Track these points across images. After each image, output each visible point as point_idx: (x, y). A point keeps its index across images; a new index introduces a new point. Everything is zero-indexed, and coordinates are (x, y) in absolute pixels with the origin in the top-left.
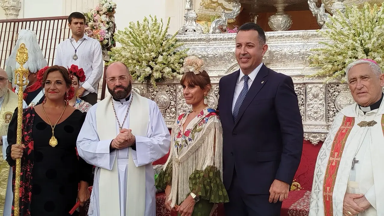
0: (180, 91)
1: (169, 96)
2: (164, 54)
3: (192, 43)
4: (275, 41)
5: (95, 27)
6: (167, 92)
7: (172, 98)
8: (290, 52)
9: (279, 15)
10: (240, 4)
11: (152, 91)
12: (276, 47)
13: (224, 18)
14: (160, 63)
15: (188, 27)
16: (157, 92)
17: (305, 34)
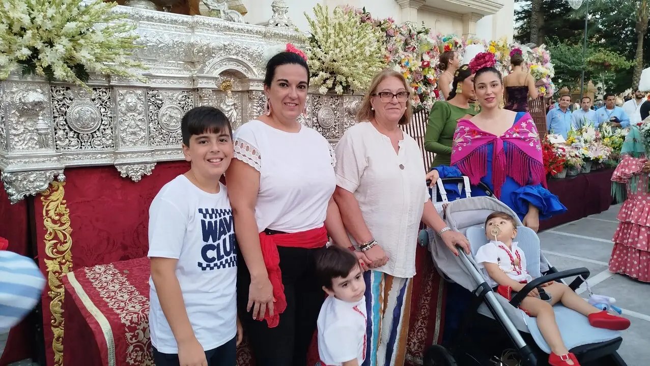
1: (98, 107)
6: (94, 100)
7: (104, 112)
16: (70, 99)
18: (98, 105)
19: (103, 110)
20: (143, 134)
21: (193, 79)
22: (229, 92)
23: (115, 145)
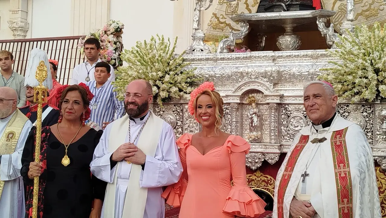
0: (187, 111)
1: (176, 116)
2: (171, 73)
3: (199, 62)
4: (284, 60)
5: (102, 47)
6: (174, 111)
7: (178, 118)
8: (299, 72)
9: (287, 35)
10: (248, 24)
11: (158, 111)
12: (285, 66)
13: (232, 38)
14: (167, 82)
15: (196, 47)
16: (163, 112)
17: (314, 54)
18: (175, 115)
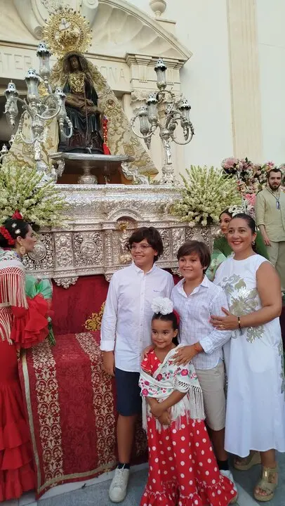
4: (134, 193)
6: (42, 241)
8: (148, 203)
9: (87, 175)
10: (64, 162)
12: (136, 198)
18: (45, 244)
19: (47, 246)
20: (70, 259)
21: (101, 224)
22: (125, 230)
23: (54, 267)
